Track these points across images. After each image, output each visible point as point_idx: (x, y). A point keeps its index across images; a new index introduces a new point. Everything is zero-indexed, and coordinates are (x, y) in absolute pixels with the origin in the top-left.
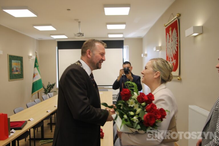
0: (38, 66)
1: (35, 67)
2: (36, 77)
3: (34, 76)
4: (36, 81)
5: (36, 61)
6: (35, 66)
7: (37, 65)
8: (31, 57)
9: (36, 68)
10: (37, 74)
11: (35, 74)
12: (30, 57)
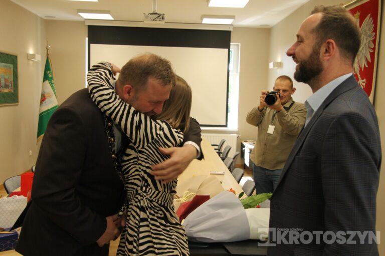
0: (52, 78)
1: (44, 81)
2: (47, 100)
3: (43, 98)
4: (48, 110)
5: (47, 67)
6: (46, 77)
7: (50, 75)
8: (33, 56)
9: (47, 82)
10: (50, 95)
11: (46, 95)
12: (29, 57)
